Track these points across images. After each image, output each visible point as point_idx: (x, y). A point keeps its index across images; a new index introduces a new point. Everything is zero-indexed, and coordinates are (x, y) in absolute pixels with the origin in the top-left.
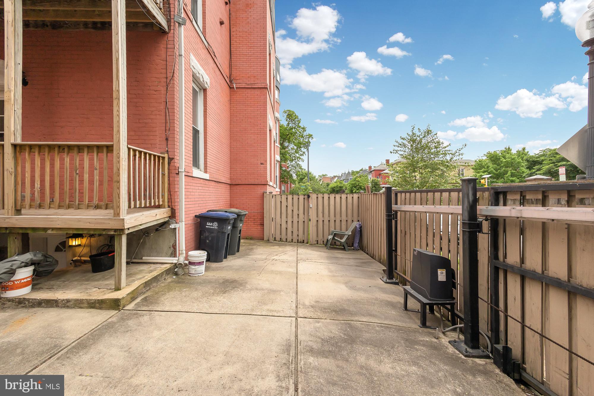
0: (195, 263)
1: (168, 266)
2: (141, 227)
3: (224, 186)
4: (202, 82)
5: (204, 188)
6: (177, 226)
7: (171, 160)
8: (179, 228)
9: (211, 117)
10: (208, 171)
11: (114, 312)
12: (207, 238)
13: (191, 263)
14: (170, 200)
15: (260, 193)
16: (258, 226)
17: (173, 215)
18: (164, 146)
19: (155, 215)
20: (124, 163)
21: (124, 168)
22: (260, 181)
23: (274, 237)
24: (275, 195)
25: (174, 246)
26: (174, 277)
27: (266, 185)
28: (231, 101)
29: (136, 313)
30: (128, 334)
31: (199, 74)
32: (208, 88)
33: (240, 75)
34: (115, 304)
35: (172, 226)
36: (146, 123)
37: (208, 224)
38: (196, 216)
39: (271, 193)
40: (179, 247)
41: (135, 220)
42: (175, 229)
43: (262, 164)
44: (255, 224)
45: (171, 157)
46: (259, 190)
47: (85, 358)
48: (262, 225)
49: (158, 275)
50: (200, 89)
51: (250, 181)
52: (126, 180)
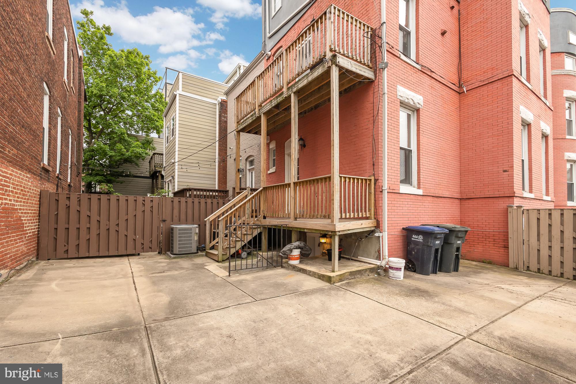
0: (393, 268)
1: (372, 266)
2: (349, 232)
3: (449, 201)
4: (413, 104)
5: (414, 203)
6: (381, 235)
7: (376, 180)
8: (382, 236)
9: (427, 134)
10: (421, 186)
11: (328, 284)
12: (413, 249)
13: (391, 268)
14: (376, 213)
15: (502, 207)
16: (500, 248)
17: (378, 226)
18: (372, 171)
19: (360, 224)
20: (336, 187)
21: (336, 190)
22: (503, 193)
23: (526, 264)
24: (528, 210)
25: (379, 251)
26: (376, 275)
27: (512, 196)
28: (461, 107)
29: (338, 288)
30: (328, 297)
31: (408, 99)
32: (421, 107)
33: (473, 75)
34: (329, 279)
35: (377, 235)
36: (360, 155)
37: (413, 237)
38: (403, 229)
39: (519, 207)
40: (383, 253)
41: (343, 226)
42: (379, 237)
43: (505, 171)
44: (495, 245)
45: (376, 178)
46: (502, 204)
47: (305, 299)
48: (506, 247)
49: (363, 270)
50: (413, 111)
51: (487, 193)
52: (339, 199)
